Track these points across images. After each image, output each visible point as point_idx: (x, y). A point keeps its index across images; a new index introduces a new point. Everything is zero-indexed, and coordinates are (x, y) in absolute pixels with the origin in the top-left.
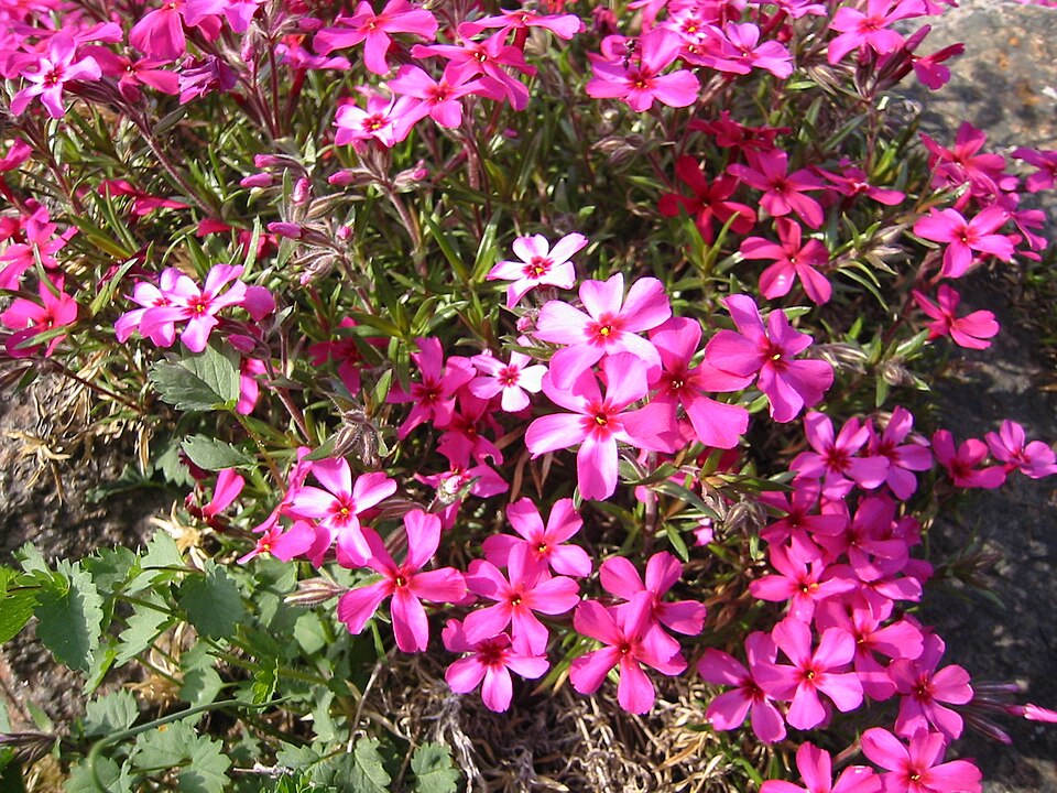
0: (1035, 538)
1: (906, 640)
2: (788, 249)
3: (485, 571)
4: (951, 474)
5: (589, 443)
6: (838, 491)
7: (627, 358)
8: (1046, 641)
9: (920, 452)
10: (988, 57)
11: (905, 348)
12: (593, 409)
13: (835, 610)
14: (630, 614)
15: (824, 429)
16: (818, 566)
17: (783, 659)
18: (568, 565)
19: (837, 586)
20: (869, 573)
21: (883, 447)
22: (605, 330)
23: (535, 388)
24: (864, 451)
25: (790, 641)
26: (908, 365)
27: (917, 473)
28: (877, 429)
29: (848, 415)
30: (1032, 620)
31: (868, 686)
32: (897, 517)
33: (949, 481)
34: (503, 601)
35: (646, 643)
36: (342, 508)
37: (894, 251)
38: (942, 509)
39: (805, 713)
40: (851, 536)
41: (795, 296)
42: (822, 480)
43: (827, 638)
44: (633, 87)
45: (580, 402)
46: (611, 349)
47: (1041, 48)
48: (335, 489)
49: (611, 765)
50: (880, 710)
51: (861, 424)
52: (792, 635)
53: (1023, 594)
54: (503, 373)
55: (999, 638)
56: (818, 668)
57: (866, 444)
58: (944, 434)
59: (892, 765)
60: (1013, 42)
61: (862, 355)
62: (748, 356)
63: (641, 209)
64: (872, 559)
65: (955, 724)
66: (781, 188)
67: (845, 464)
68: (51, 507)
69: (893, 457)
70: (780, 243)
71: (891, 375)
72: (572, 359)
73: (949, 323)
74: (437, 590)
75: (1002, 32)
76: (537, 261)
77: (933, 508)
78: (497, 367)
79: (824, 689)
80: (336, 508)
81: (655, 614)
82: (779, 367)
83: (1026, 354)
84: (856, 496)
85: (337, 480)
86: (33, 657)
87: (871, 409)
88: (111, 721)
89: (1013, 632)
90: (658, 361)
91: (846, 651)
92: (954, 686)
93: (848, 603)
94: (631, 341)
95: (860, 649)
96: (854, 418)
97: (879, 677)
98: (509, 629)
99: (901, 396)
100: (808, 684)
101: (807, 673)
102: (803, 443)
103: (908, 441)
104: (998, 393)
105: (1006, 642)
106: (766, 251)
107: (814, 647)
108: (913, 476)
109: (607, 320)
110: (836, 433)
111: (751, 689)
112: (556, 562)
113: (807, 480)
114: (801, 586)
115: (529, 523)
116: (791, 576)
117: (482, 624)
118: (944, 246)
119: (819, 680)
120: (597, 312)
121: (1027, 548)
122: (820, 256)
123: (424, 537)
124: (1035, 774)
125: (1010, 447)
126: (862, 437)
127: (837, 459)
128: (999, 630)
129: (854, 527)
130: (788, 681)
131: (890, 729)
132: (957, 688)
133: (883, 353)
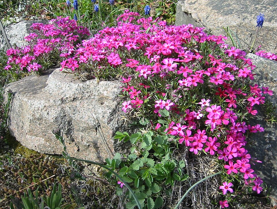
0: (262, 141)
1: (243, 150)
2: (231, 101)
3: (195, 137)
4: (250, 130)
5: (212, 123)
6: (236, 131)
7: (217, 114)
8: (262, 155)
9: (246, 127)
10: (261, 69)
11: (245, 114)
12: (213, 119)
13: (234, 146)
14: (212, 143)
15: (234, 124)
16: (233, 140)
17: (228, 151)
18: (204, 137)
19: (235, 143)
20: (239, 141)
21: (241, 126)
22: (214, 111)
23: (201, 116)
24: (239, 127)
25: (229, 149)
26: (245, 116)
27: (246, 130)
28: (241, 124)
29: (237, 122)
30: (260, 152)
31: (238, 155)
32: (243, 136)
33: (250, 132)
34: (197, 141)
35: (213, 147)
36: (179, 129)
37: (245, 102)
38: (249, 136)
39: (230, 157)
40: (237, 137)
41: (232, 107)
42: (234, 130)
43: (234, 148)
44: (215, 81)
45: (211, 119)
46: (215, 113)
47: (269, 68)
48: (178, 127)
49: (204, 166)
50: (239, 158)
51: (239, 123)
52: (229, 148)
53: (259, 148)
54: (197, 114)
55: (256, 154)
56: (232, 152)
57: (239, 126)
58: (249, 125)
59: (240, 164)
60: (265, 66)
61: (239, 115)
62: (228, 115)
63: (212, 93)
64: (239, 140)
65: (248, 161)
66: (231, 93)
67: (237, 128)
68: (123, 127)
69: (243, 128)
70: (230, 100)
71: (243, 118)
72: (211, 114)
73: (251, 111)
74: (190, 139)
75: (264, 65)
76: (204, 102)
77: (247, 135)
78: (196, 113)
79: (233, 155)
80: (178, 129)
81: (214, 144)
82: (232, 117)
83: (263, 115)
84: (238, 132)
85: (179, 126)
86: (117, 149)
87: (240, 121)
88: (133, 157)
89: (258, 153)
90: (220, 115)
91: (236, 150)
92: (248, 156)
93: (236, 145)
94: (217, 113)
95: (237, 151)
96: (238, 123)
97: (239, 154)
98: (198, 144)
99: (244, 120)
100: (231, 154)
101: (231, 153)
102: (231, 125)
103: (245, 126)
104: (258, 120)
105: (256, 155)
106: (229, 101)
107: (232, 150)
108: (245, 131)
109: (214, 110)
110: (236, 124)
111: (224, 154)
112: (203, 137)
113: (232, 130)
114: (230, 143)
115: (200, 132)
116: (229, 141)
117: (195, 144)
118: (251, 102)
119: (232, 154)
120: (213, 109)
121: (261, 142)
122: (235, 102)
123: (189, 133)
124: (259, 173)
125: (258, 128)
126: (239, 125)
127: (236, 128)
128: (256, 153)
129: (237, 136)
130: (229, 154)
131: (240, 160)
132: (249, 157)
133: (242, 114)
